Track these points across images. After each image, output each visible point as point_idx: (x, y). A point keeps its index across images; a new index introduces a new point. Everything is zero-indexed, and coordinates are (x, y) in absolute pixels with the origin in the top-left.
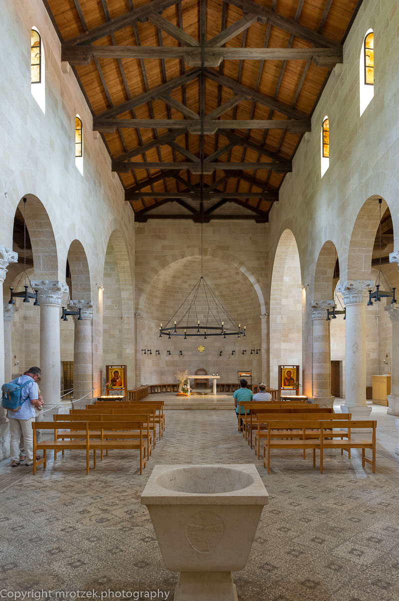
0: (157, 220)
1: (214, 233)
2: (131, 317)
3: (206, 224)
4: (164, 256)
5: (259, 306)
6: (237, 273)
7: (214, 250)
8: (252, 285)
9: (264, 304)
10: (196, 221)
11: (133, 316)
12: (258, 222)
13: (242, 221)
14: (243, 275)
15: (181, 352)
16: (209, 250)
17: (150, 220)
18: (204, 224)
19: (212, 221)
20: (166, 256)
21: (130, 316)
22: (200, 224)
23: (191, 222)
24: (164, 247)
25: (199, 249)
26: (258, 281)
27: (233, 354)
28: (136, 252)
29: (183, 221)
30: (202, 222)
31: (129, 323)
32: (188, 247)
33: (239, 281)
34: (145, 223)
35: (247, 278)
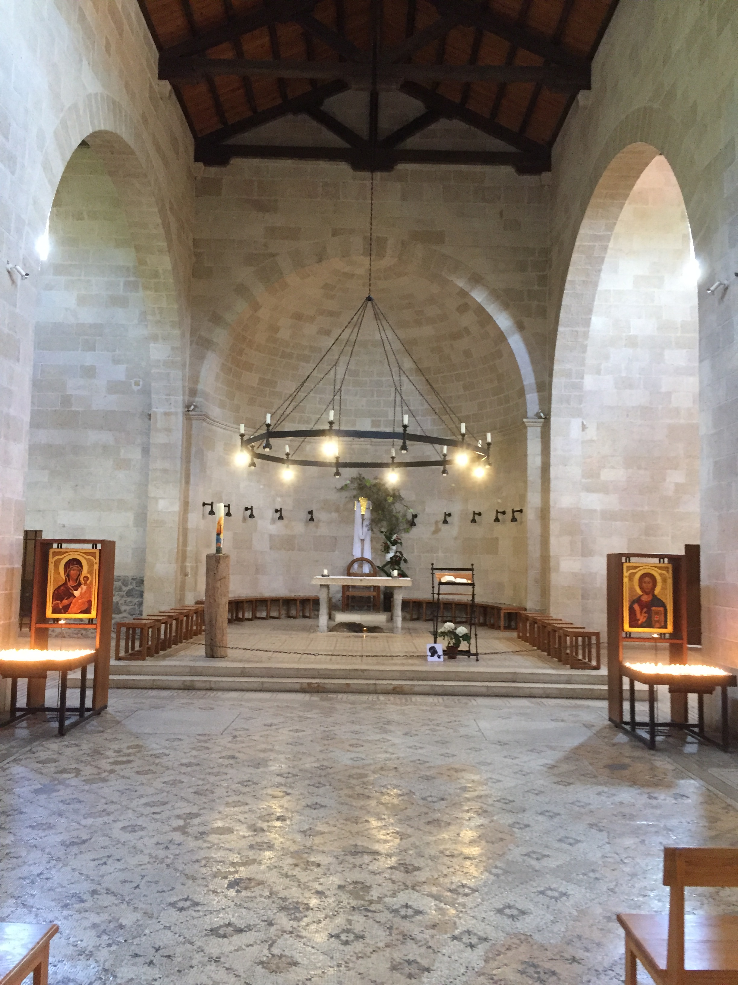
0: (256, 162)
1: (404, 198)
2: (176, 414)
3: (385, 174)
4: (273, 255)
5: (522, 393)
6: (464, 308)
7: (403, 243)
8: (501, 337)
9: (534, 386)
10: (357, 166)
11: (180, 410)
12: (521, 170)
13: (477, 169)
14: (480, 310)
15: (310, 513)
16: (391, 242)
17: (236, 162)
18: (378, 175)
19: (401, 167)
20: (277, 254)
21: (173, 410)
22: (368, 174)
23: (344, 167)
24: (272, 232)
25: (365, 238)
26: (520, 327)
27: (445, 522)
28: (196, 243)
29: (323, 165)
30: (373, 169)
31: (168, 430)
32: (335, 233)
33: (466, 329)
34: (223, 169)
35: (489, 319)
